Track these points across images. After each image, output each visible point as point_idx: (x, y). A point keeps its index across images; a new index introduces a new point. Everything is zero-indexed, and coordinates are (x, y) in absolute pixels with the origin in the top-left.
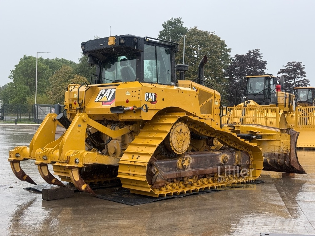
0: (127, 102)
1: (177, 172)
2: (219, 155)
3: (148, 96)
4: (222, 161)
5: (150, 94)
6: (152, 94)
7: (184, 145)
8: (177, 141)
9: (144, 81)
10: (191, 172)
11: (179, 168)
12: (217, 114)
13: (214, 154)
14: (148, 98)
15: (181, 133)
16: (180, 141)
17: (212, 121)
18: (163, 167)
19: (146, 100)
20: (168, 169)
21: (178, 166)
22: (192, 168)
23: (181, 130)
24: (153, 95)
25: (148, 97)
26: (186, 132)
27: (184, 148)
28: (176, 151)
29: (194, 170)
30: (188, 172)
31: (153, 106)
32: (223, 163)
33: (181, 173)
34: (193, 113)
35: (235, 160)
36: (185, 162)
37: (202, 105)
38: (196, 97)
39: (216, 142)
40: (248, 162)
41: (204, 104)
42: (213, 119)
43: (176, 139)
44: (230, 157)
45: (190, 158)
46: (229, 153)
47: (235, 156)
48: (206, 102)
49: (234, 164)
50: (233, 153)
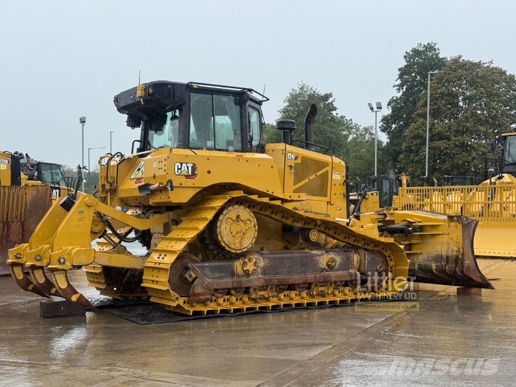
0: (154, 177)
1: (234, 280)
2: (318, 255)
3: (180, 167)
4: (325, 264)
5: (184, 165)
6: (188, 165)
7: (245, 240)
8: (232, 233)
9: (191, 146)
10: (262, 280)
11: (238, 276)
12: (338, 194)
13: (309, 254)
14: (179, 171)
15: (238, 221)
16: (238, 233)
17: (328, 204)
18: (206, 272)
19: (177, 174)
20: (217, 275)
21: (236, 270)
22: (264, 274)
23: (238, 217)
24: (190, 166)
25: (181, 169)
26: (249, 220)
27: (244, 244)
28: (229, 247)
29: (266, 277)
30: (257, 280)
31: (189, 182)
32: (327, 267)
33: (241, 282)
34: (268, 191)
35: (354, 265)
36: (248, 265)
37: (307, 180)
38: (272, 167)
39: (314, 236)
40: (381, 267)
41: (311, 178)
42: (329, 201)
43: (228, 230)
44: (342, 259)
45: (259, 259)
46: (340, 253)
47: (353, 258)
48: (316, 175)
49: (351, 270)
50: (348, 253)
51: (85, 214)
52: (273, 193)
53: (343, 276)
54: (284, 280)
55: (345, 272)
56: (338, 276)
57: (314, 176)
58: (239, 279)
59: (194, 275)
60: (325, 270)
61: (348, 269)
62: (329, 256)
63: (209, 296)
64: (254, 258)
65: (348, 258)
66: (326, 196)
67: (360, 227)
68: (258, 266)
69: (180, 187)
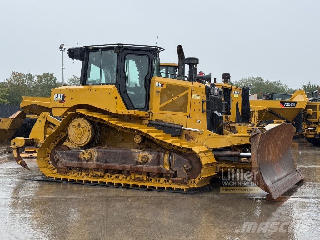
1: (79, 162)
2: (135, 152)
3: (57, 96)
4: (140, 160)
5: (59, 95)
6: (61, 95)
8: (76, 134)
10: (95, 165)
11: (81, 159)
12: (197, 110)
15: (80, 127)
16: (79, 134)
17: (187, 117)
18: (64, 156)
19: (55, 100)
20: (70, 158)
21: (80, 157)
22: (98, 161)
23: (79, 125)
24: (62, 95)
25: (57, 97)
28: (74, 143)
29: (99, 163)
30: (93, 164)
31: (61, 105)
32: (141, 162)
33: (82, 164)
34: (106, 109)
35: (163, 162)
36: (85, 154)
37: (171, 100)
38: (109, 93)
39: (138, 139)
40: (187, 166)
41: (174, 99)
42: (189, 115)
43: (73, 132)
44: (154, 157)
45: (95, 152)
46: (152, 152)
47: (164, 157)
48: (178, 97)
49: (161, 166)
50: (160, 153)
51: (42, 122)
52: (109, 110)
53: (153, 169)
54: (109, 166)
55: (155, 167)
56: (149, 168)
57: (176, 97)
58: (81, 163)
59: (57, 157)
60: (139, 163)
61: (158, 165)
62: (143, 154)
63: (66, 170)
64: (90, 151)
65: (159, 157)
66: (186, 111)
67: (207, 135)
68: (94, 156)
69: (57, 107)
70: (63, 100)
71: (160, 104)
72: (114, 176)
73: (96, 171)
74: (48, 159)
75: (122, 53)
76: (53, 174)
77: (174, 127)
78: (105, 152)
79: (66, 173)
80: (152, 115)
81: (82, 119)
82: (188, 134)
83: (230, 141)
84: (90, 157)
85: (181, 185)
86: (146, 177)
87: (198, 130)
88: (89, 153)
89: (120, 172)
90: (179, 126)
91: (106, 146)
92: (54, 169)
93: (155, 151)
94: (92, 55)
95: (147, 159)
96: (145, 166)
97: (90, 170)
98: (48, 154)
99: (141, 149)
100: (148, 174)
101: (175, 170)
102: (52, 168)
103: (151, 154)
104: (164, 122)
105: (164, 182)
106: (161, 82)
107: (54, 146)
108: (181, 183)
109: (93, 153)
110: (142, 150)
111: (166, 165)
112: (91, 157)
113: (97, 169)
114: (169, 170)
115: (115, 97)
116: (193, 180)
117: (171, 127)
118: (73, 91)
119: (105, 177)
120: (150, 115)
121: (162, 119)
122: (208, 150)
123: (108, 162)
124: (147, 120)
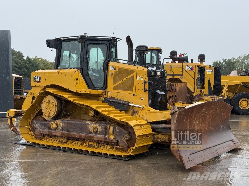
1: (49, 131)
2: (89, 124)
3: (35, 78)
4: (92, 130)
5: (37, 77)
8: (47, 108)
12: (141, 89)
13: (84, 123)
15: (49, 103)
18: (39, 125)
19: (34, 81)
20: (43, 127)
21: (50, 126)
22: (62, 130)
23: (49, 101)
29: (63, 132)
30: (58, 132)
31: (38, 85)
34: (69, 88)
35: (109, 132)
36: (53, 125)
37: (121, 81)
38: (71, 76)
39: (91, 113)
40: (127, 137)
41: (124, 80)
42: (134, 94)
43: (45, 107)
44: (102, 128)
45: (60, 122)
46: (101, 124)
47: (109, 129)
48: (127, 78)
49: (108, 136)
50: (107, 125)
51: (30, 97)
52: (71, 89)
53: (101, 138)
54: (70, 134)
55: (103, 136)
57: (125, 79)
58: (51, 131)
59: (35, 126)
60: (92, 133)
61: (105, 135)
62: (95, 126)
63: (41, 137)
64: (57, 122)
65: (106, 128)
66: (132, 91)
67: (147, 110)
68: (60, 126)
69: (35, 87)
70: (40, 81)
71: (113, 84)
72: (75, 142)
73: (61, 138)
74: (29, 127)
75: (84, 43)
76: (33, 139)
77: (122, 104)
78: (67, 123)
79: (41, 139)
80: (107, 93)
81: (51, 96)
82: (134, 109)
83: (165, 116)
84: (56, 127)
85: (123, 152)
86: (97, 145)
87: (141, 106)
88: (56, 123)
89: (78, 140)
90: (126, 103)
91: (69, 118)
92: (33, 135)
93: (103, 124)
94: (64, 44)
95: (97, 130)
96: (95, 136)
97: (57, 137)
98: (30, 123)
99: (93, 121)
100: (98, 142)
101: (117, 139)
102: (32, 134)
103: (100, 125)
104: (116, 100)
105: (110, 149)
106: (114, 66)
107: (33, 117)
108: (123, 150)
109: (59, 124)
110: (93, 123)
111: (111, 135)
112: (58, 127)
113: (62, 137)
114: (113, 139)
115: (76, 78)
116: (131, 148)
117: (120, 103)
118: (46, 74)
119: (68, 143)
120: (105, 93)
121: (115, 97)
122: (147, 123)
123: (69, 131)
124: (103, 97)
